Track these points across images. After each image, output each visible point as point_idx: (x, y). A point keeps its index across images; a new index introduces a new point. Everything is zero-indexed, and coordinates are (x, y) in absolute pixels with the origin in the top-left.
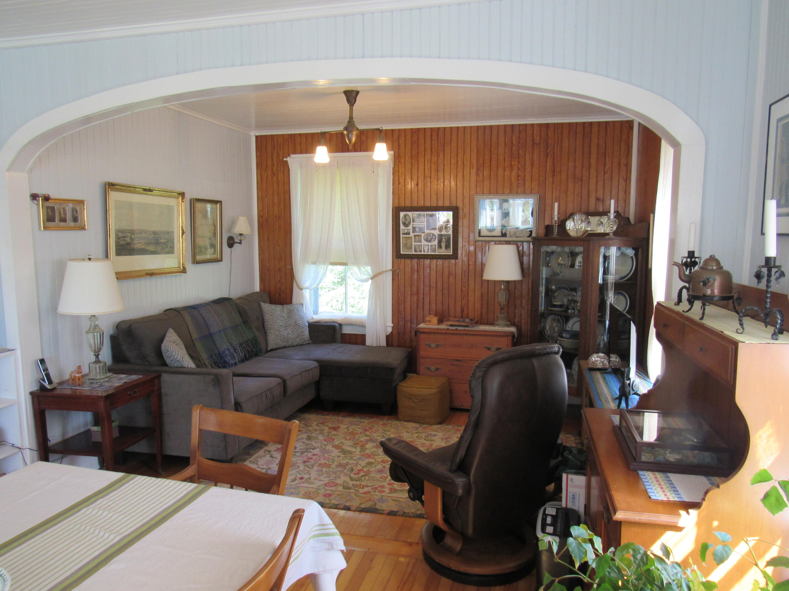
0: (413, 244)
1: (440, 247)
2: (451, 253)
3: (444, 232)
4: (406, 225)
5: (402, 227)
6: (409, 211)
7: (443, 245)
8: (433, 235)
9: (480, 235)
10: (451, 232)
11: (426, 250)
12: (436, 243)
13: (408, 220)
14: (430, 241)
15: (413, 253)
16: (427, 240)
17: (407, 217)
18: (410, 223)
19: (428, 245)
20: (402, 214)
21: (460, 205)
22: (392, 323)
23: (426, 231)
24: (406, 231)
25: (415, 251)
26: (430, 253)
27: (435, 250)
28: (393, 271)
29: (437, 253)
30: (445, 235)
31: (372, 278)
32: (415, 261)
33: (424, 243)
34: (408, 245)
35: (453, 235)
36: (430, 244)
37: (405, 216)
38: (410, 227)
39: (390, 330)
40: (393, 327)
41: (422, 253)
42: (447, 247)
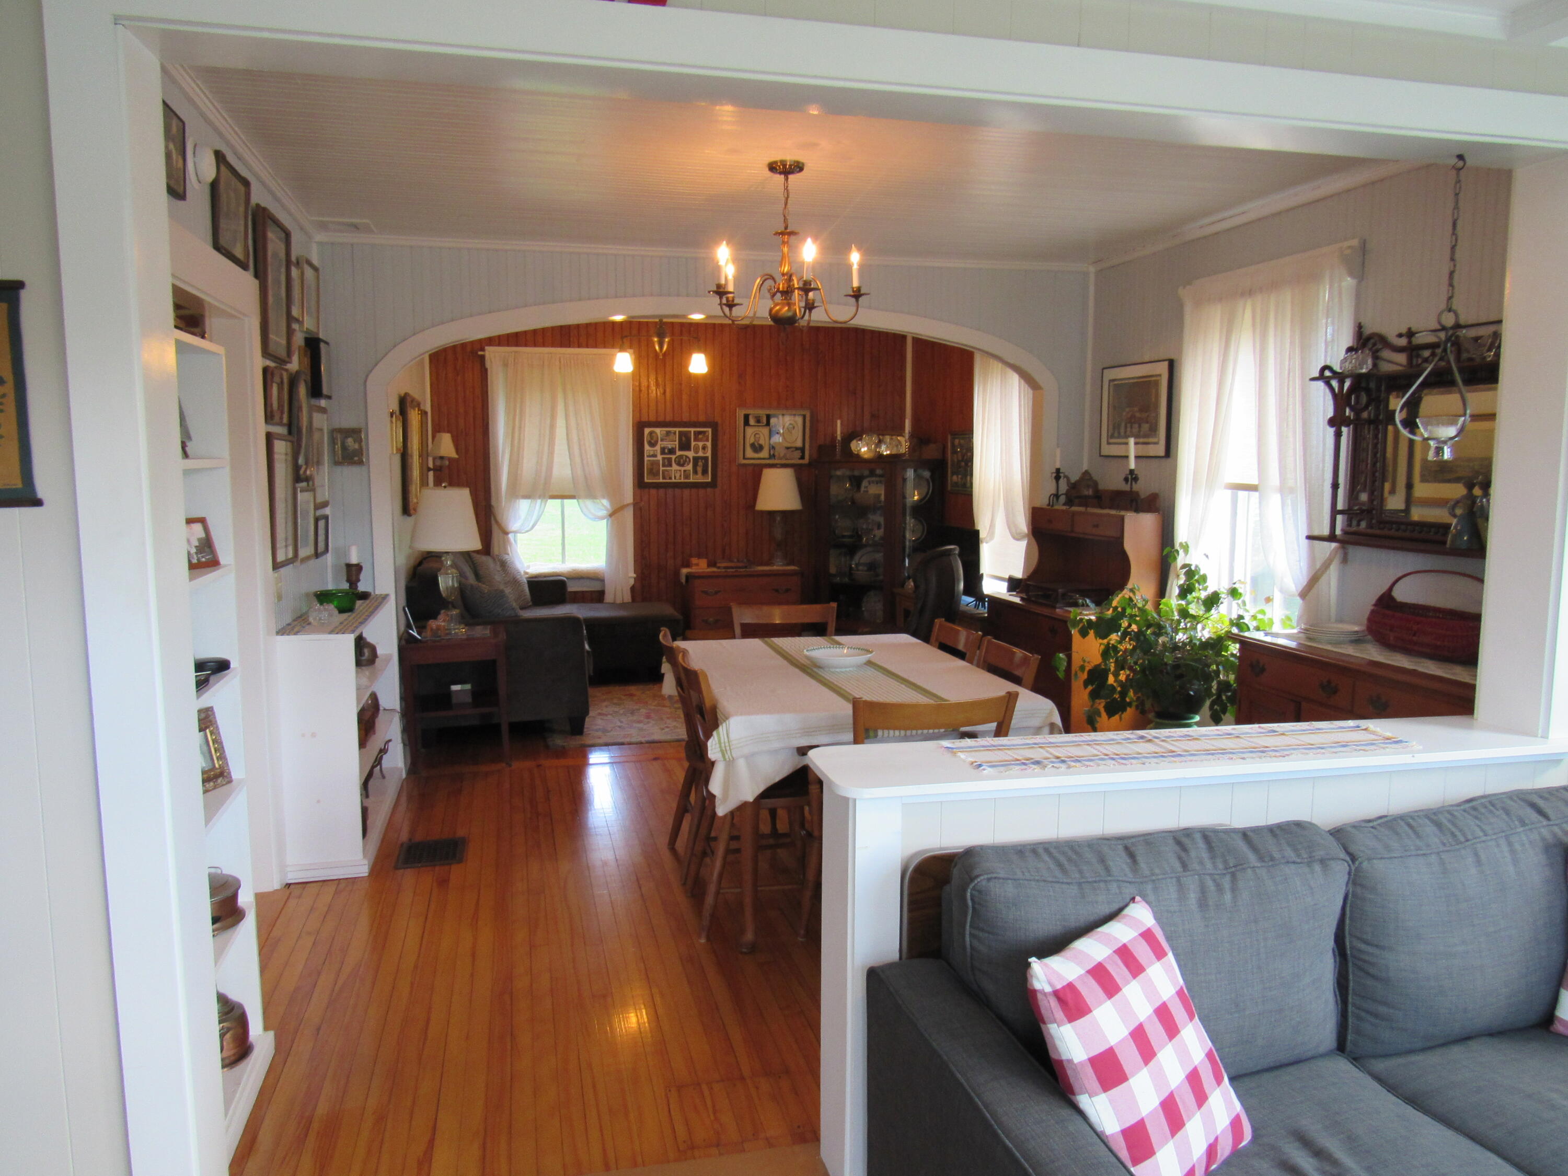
0: (661, 469)
1: (695, 472)
2: (710, 480)
3: (701, 454)
4: (652, 444)
5: (647, 447)
6: (657, 427)
7: (699, 469)
8: (687, 457)
9: (744, 458)
10: (709, 454)
11: (678, 477)
12: (690, 467)
13: (655, 439)
14: (682, 465)
15: (661, 480)
16: (679, 464)
17: (653, 435)
18: (657, 442)
19: (680, 471)
20: (647, 431)
21: (718, 419)
22: (635, 573)
23: (679, 453)
24: (652, 453)
25: (664, 478)
26: (682, 480)
27: (687, 477)
28: (635, 504)
29: (691, 480)
30: (702, 458)
31: (611, 515)
32: (662, 491)
33: (675, 467)
34: (654, 471)
35: (712, 458)
36: (683, 469)
37: (651, 433)
38: (658, 448)
39: (632, 582)
40: (635, 578)
41: (673, 480)
42: (705, 472)
